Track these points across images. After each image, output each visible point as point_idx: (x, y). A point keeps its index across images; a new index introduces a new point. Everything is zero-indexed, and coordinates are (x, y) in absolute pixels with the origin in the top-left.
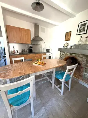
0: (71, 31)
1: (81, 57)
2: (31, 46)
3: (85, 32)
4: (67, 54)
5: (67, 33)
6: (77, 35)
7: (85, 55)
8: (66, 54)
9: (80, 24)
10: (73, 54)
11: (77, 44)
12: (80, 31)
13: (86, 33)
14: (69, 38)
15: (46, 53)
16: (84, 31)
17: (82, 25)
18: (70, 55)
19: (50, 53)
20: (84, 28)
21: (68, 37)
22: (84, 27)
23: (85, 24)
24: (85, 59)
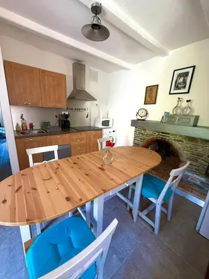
0: (158, 85)
1: (180, 141)
2: (67, 113)
3: (186, 90)
4: (150, 134)
5: (149, 89)
6: (170, 94)
7: (187, 137)
8: (148, 132)
9: (176, 73)
10: (162, 133)
11: (171, 113)
12: (177, 87)
13: (188, 92)
14: (154, 99)
15: (101, 129)
16: (185, 87)
17: (180, 76)
18: (156, 135)
19: (111, 130)
20: (184, 82)
21: (150, 97)
22: (184, 80)
23: (187, 74)
24: (188, 145)
